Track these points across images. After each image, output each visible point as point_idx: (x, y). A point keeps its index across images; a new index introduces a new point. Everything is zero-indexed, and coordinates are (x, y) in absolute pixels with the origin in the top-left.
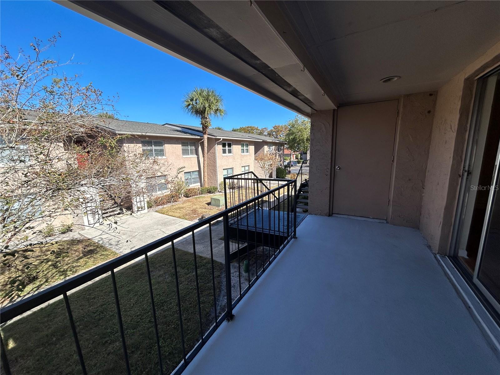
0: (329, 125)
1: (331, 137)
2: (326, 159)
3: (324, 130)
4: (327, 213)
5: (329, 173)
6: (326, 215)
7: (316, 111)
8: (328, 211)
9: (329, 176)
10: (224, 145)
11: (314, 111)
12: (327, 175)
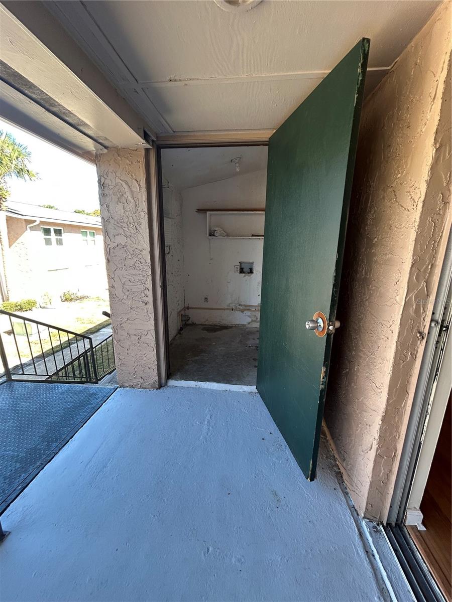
0: (139, 185)
1: (147, 216)
2: (141, 267)
3: (129, 198)
4: (154, 383)
5: (150, 299)
6: (153, 387)
7: (106, 147)
8: (156, 378)
9: (151, 306)
10: (47, 231)
11: (101, 147)
12: (146, 304)
